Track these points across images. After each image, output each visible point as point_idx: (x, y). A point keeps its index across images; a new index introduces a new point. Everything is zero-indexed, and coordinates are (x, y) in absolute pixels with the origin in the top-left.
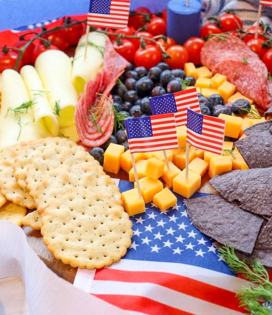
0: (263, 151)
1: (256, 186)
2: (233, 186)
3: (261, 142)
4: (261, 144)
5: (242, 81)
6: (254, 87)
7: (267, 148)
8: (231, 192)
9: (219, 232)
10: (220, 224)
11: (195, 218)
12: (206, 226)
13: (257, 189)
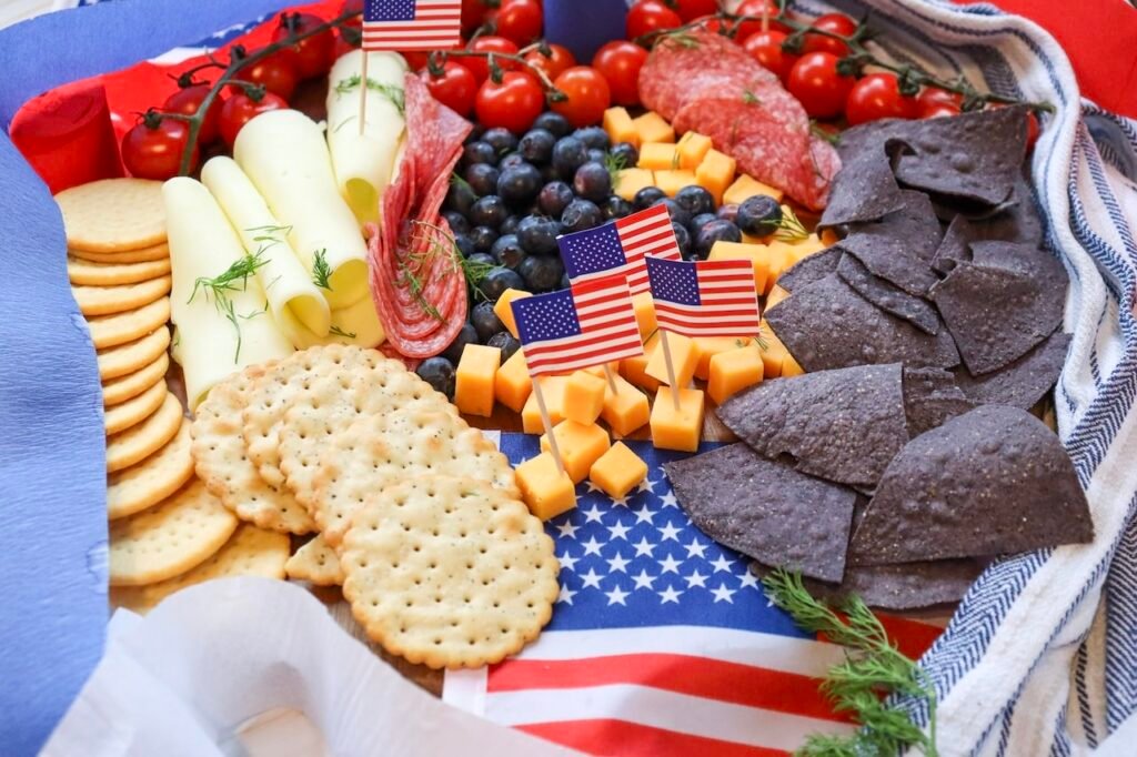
0: (831, 326)
1: (828, 416)
2: (775, 420)
3: (822, 305)
4: (823, 311)
5: (749, 146)
6: (781, 161)
7: (838, 319)
8: (770, 436)
9: (760, 539)
10: (758, 518)
11: (697, 508)
12: (725, 525)
13: (831, 424)
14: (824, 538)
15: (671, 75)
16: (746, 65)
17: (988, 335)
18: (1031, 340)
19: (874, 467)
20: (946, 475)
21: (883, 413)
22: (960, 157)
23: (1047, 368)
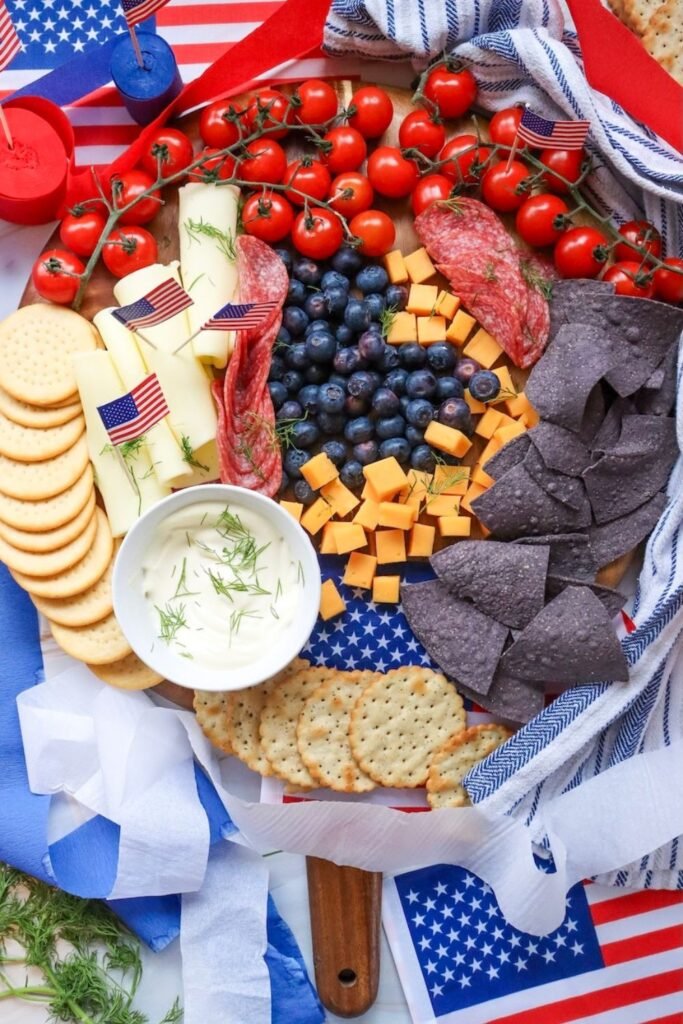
0: (512, 508)
1: (498, 586)
2: (466, 579)
3: (509, 493)
4: (509, 497)
5: (485, 313)
6: (503, 332)
7: (518, 502)
8: (462, 586)
9: (447, 656)
10: (449, 639)
11: (416, 623)
12: (429, 638)
13: (499, 592)
14: (483, 663)
15: (438, 231)
16: (494, 229)
17: (614, 496)
18: (642, 498)
19: (520, 621)
21: (531, 595)
22: (634, 331)
23: (646, 523)
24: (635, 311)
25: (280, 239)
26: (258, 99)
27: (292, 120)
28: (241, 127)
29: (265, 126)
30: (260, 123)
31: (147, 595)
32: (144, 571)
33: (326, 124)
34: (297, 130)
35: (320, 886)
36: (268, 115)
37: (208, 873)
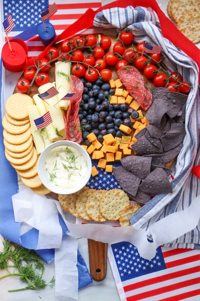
0: (142, 147)
1: (138, 168)
3: (141, 143)
5: (135, 96)
6: (140, 101)
7: (144, 145)
8: (129, 168)
9: (125, 186)
10: (125, 182)
11: (117, 177)
12: (120, 181)
13: (139, 169)
14: (134, 188)
15: (123, 74)
16: (138, 74)
17: (169, 144)
18: (176, 145)
19: (144, 177)
20: (153, 183)
21: (147, 170)
22: (174, 101)
23: (177, 151)
24: (175, 96)
25: (82, 76)
26: (76, 40)
27: (85, 45)
28: (72, 47)
29: (78, 47)
30: (77, 46)
31: (46, 169)
32: (46, 163)
33: (94, 46)
34: (86, 48)
35: (91, 247)
36: (79, 44)
37: (62, 243)
